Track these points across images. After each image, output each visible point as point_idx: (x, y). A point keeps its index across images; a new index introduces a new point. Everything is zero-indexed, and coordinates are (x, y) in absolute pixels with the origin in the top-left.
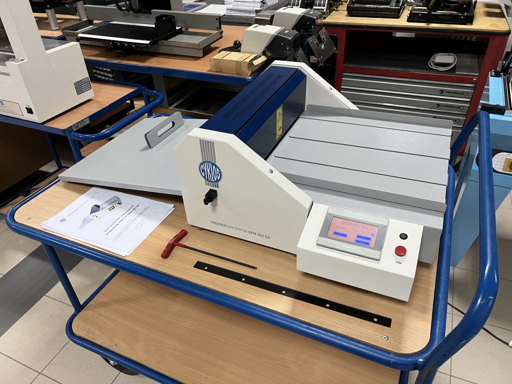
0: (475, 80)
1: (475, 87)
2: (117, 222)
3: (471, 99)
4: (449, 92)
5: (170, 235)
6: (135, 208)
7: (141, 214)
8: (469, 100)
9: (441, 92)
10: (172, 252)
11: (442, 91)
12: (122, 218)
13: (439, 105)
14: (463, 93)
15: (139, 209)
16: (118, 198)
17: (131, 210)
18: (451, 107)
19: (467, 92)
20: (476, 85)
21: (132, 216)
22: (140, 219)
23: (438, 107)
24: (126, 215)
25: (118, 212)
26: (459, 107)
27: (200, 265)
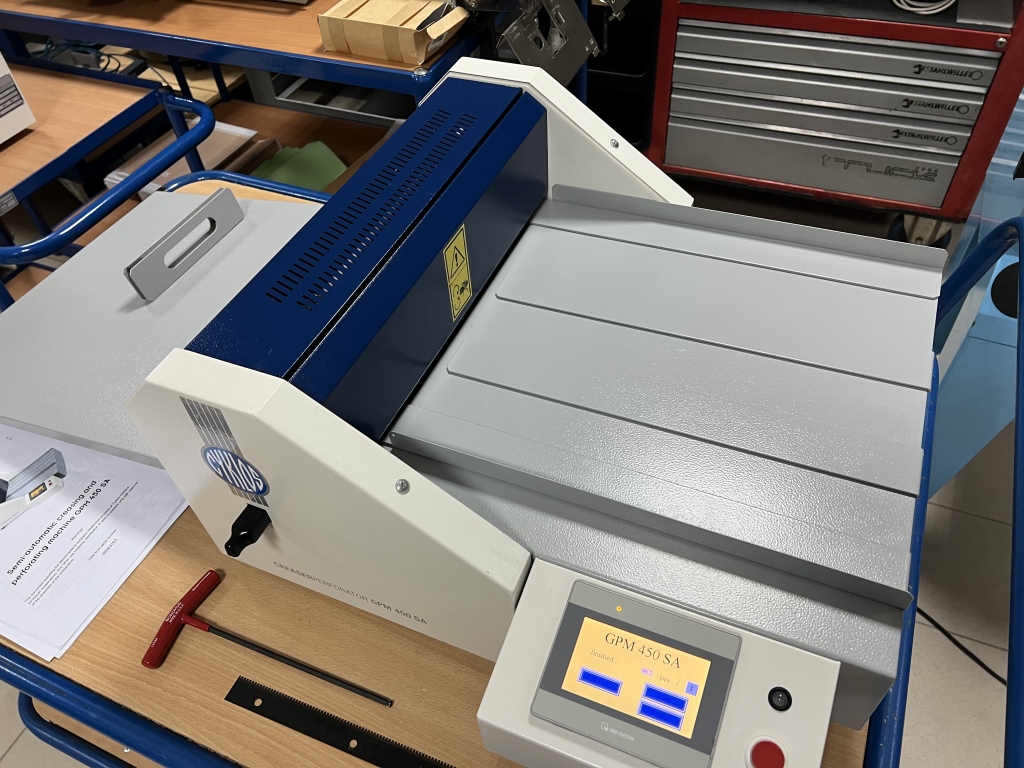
0: (1001, 43)
1: (1000, 60)
2: (44, 542)
3: (989, 89)
4: (936, 70)
5: (179, 582)
6: (98, 491)
7: (111, 510)
8: (982, 90)
9: (917, 69)
10: (176, 646)
11: (920, 68)
12: (60, 524)
13: (909, 102)
14: (970, 74)
15: (109, 494)
16: (58, 455)
17: (88, 496)
18: (938, 106)
19: (979, 71)
20: (1003, 54)
21: (86, 519)
22: (105, 529)
23: (907, 106)
24: (71, 513)
25: (55, 502)
26: (957, 108)
27: (244, 693)
